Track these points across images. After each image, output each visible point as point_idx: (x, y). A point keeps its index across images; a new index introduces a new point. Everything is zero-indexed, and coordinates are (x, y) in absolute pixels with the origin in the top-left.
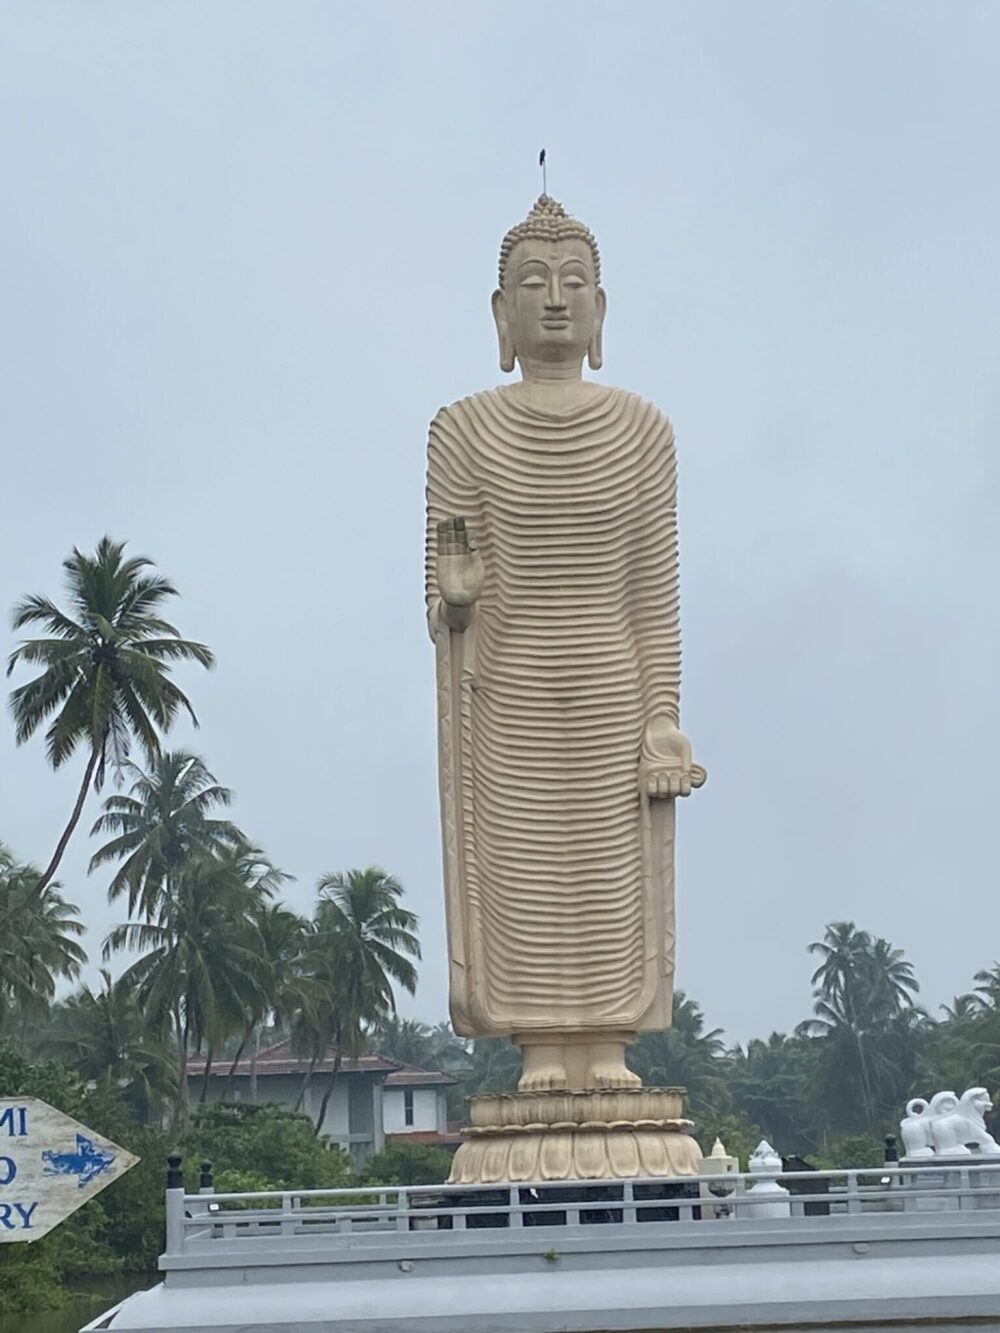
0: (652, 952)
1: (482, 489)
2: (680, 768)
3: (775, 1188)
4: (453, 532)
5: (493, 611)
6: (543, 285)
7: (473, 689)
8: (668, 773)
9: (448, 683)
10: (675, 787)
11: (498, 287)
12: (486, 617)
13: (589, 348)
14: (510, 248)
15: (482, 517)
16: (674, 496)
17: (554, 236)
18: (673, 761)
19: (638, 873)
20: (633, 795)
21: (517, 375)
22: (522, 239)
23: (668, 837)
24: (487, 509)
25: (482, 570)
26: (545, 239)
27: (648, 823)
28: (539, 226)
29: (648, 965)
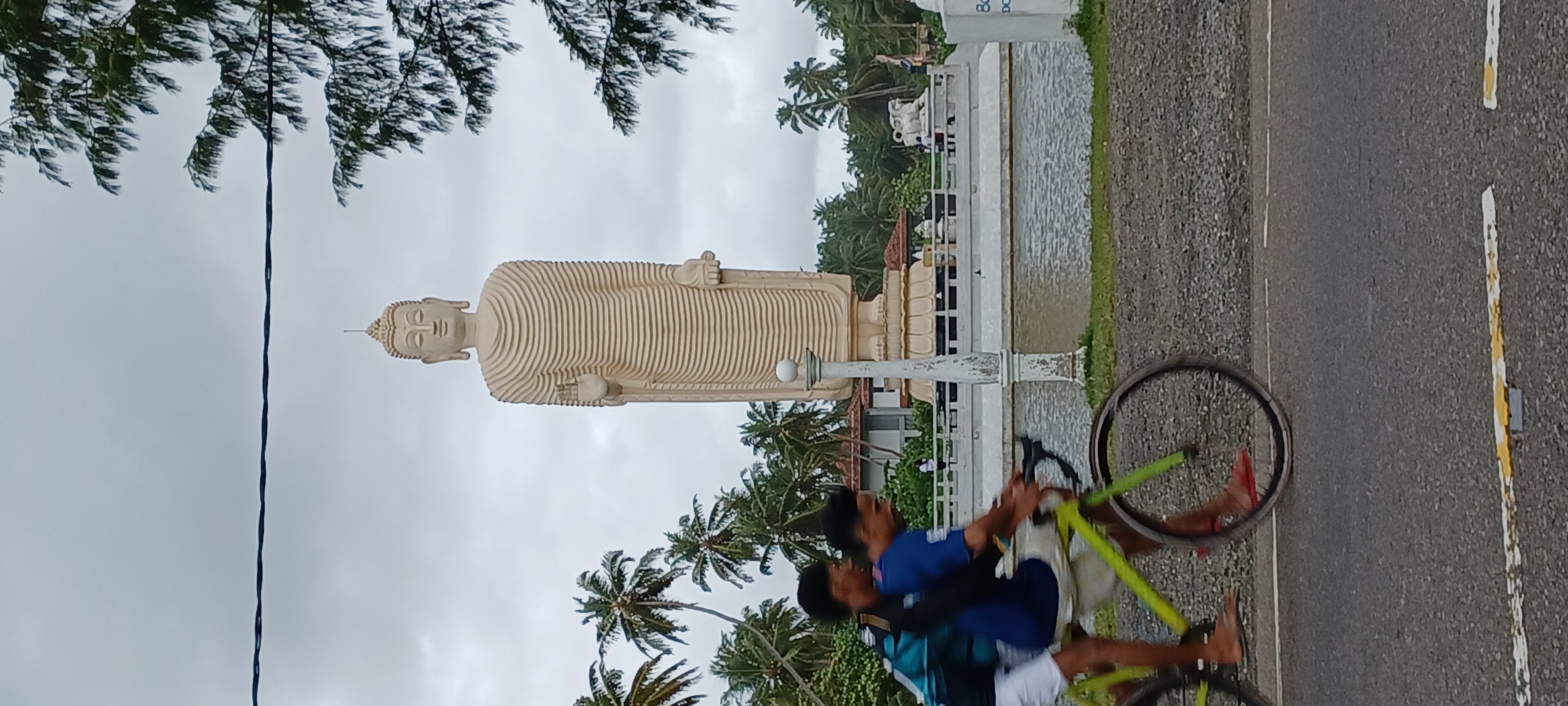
0: (808, 286)
1: (539, 373)
2: (704, 266)
3: (940, 224)
4: (565, 392)
5: (610, 369)
6: (421, 335)
7: (655, 382)
8: (706, 272)
9: (652, 396)
10: (715, 269)
11: (420, 360)
12: (613, 373)
13: (460, 309)
14: (398, 353)
15: (556, 374)
16: (546, 263)
17: (392, 328)
18: (700, 269)
19: (763, 291)
20: (718, 292)
21: (472, 351)
22: (393, 347)
23: (743, 274)
24: (551, 371)
25: (586, 375)
26: (394, 332)
27: (735, 285)
28: (386, 336)
29: (815, 288)
